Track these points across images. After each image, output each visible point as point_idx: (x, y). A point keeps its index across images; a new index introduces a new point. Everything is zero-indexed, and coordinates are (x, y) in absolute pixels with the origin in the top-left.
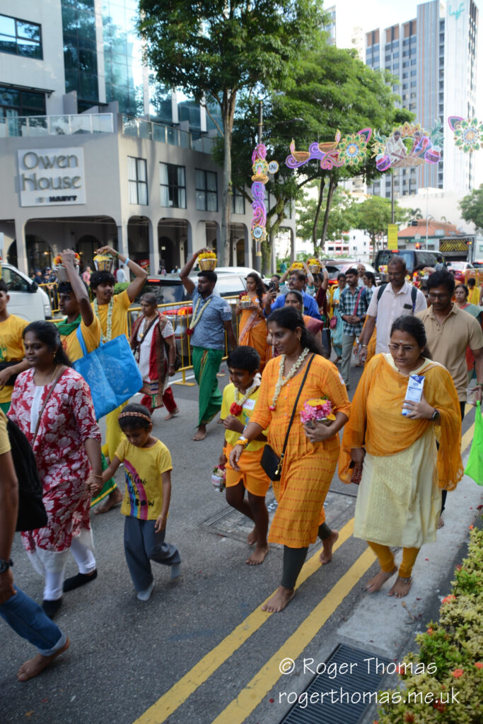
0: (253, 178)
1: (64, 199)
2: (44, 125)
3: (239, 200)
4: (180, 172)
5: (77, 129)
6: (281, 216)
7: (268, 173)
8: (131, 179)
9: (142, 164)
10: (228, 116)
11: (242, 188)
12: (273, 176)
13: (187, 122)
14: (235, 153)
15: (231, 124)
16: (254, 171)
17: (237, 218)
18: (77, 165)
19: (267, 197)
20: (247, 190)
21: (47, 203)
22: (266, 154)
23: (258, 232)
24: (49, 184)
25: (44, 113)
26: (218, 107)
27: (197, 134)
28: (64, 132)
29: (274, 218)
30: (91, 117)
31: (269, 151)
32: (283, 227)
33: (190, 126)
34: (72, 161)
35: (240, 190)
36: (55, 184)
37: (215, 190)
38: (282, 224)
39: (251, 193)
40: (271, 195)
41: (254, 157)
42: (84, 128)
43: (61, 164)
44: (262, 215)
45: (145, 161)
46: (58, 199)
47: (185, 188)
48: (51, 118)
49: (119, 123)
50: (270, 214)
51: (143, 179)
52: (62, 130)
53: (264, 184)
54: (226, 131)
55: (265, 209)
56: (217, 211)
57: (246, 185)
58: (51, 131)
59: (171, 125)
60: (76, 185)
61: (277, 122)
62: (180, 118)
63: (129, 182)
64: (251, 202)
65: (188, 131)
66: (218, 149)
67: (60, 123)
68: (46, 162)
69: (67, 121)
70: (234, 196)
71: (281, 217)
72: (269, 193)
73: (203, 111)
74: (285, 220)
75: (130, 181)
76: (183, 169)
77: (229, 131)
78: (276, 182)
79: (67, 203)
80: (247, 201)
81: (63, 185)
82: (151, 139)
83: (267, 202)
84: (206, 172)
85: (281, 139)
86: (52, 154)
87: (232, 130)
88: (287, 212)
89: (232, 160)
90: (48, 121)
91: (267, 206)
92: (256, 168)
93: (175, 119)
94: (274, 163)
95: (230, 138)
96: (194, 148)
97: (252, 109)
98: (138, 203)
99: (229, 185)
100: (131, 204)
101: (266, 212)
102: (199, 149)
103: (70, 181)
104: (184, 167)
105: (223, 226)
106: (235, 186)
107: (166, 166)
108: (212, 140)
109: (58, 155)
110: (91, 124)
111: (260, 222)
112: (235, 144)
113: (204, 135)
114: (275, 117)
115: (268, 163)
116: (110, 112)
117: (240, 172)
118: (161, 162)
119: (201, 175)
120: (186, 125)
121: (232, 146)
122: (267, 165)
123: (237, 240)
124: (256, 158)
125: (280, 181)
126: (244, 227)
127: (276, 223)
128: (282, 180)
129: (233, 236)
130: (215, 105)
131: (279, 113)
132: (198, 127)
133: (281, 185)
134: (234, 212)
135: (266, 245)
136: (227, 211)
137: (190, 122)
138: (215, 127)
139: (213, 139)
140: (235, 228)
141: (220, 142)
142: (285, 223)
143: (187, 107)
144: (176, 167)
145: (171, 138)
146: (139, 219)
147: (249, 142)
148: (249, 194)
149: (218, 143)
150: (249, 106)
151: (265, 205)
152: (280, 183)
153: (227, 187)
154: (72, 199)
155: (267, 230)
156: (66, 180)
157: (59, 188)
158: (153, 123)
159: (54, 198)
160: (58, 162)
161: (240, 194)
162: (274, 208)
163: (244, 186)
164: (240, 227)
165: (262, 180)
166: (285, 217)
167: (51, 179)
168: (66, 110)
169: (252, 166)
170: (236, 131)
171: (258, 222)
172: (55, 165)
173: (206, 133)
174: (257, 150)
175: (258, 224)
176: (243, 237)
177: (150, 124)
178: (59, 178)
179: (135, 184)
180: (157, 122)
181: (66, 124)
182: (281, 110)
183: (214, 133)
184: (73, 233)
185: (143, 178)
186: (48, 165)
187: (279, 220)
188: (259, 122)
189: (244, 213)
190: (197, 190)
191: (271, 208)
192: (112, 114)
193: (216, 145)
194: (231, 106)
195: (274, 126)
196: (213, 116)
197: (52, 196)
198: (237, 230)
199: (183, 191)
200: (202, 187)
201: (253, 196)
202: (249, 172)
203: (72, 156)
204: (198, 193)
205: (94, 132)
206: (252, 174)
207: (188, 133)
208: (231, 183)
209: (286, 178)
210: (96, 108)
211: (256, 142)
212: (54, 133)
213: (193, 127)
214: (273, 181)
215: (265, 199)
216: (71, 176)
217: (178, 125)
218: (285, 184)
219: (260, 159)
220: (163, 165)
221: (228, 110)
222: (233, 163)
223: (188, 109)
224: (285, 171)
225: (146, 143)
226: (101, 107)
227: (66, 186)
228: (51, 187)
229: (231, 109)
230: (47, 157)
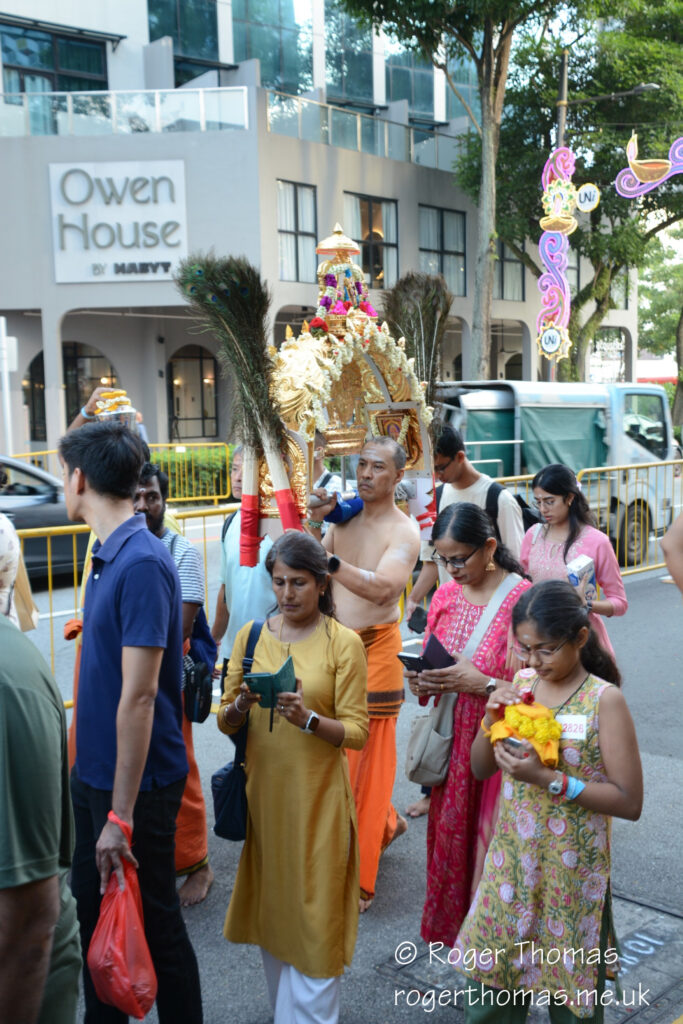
0: (543, 222)
1: (144, 268)
2: (105, 111)
3: (512, 271)
4: (387, 211)
5: (172, 120)
6: (604, 304)
7: (578, 209)
8: (284, 228)
9: (306, 196)
10: (492, 88)
11: (519, 245)
12: (588, 219)
13: (404, 103)
14: (505, 167)
15: (500, 104)
16: (545, 207)
17: (505, 312)
18: (172, 199)
19: (574, 264)
20: (530, 247)
21: (109, 275)
22: (572, 170)
23: (552, 340)
24: (115, 236)
25: (103, 85)
26: (472, 66)
27: (425, 128)
28: (148, 124)
29: (590, 307)
30: (201, 95)
31: (579, 163)
32: (608, 327)
33: (411, 111)
34: (163, 189)
35: (515, 249)
36: (128, 239)
37: (461, 250)
38: (606, 322)
39: (538, 253)
40: (582, 258)
41: (546, 176)
42: (187, 116)
43: (141, 196)
44: (561, 304)
45: (314, 188)
46: (132, 269)
47: (395, 246)
48: (118, 95)
49: (259, 106)
50: (577, 303)
51: (309, 228)
52: (142, 121)
53: (566, 235)
54: (487, 121)
55: (568, 289)
56: (465, 295)
57: (528, 237)
58: (119, 123)
59: (371, 110)
60: (172, 240)
61: (602, 95)
62: (390, 94)
63: (279, 235)
64: (538, 274)
65: (406, 122)
66: (470, 160)
67: (137, 106)
68: (108, 191)
69: (151, 101)
70: (502, 260)
71: (604, 307)
72: (579, 254)
73: (439, 78)
74: (611, 312)
75: (281, 231)
76: (393, 205)
77: (494, 121)
78: (594, 230)
79: (149, 276)
80: (528, 272)
81: (142, 237)
82: (327, 143)
83: (573, 273)
84: (441, 211)
85: (610, 134)
86: (120, 172)
87: (500, 119)
88: (617, 295)
89: (497, 185)
90: (112, 101)
91: (574, 283)
92: (550, 199)
93: (379, 97)
94: (591, 188)
95: (495, 135)
96: (418, 159)
97: (545, 68)
98: (297, 280)
99: (491, 240)
100: (282, 280)
101: (568, 298)
102: (428, 162)
103: (157, 231)
104: (395, 201)
105: (474, 327)
106: (505, 240)
107: (358, 200)
108: (457, 142)
109: (132, 178)
110: (202, 110)
111: (557, 318)
112: (506, 149)
113: (442, 130)
114: (598, 84)
115: (577, 189)
116: (242, 85)
117: (516, 210)
118: (346, 192)
119: (430, 219)
120: (401, 110)
121: (499, 154)
122: (576, 194)
123: (507, 357)
124: (552, 179)
125: (604, 227)
126: (522, 328)
127: (591, 319)
128: (607, 226)
129: (499, 348)
130: (466, 62)
131: (605, 74)
132: (429, 114)
133: (607, 236)
134: (502, 298)
135: (568, 366)
136: (484, 296)
137: (410, 103)
138: (465, 111)
139: (459, 138)
140: (502, 331)
141: (473, 145)
142: (612, 319)
143: (405, 68)
144: (379, 200)
145: (370, 138)
146: (300, 311)
147: (536, 142)
148: (533, 258)
149: (469, 145)
150: (540, 63)
151: (569, 280)
152: (604, 231)
153: (485, 245)
154: (160, 269)
155: (571, 336)
156: (150, 229)
157: (135, 245)
158: (331, 107)
159: (123, 265)
160: (134, 193)
161: (514, 257)
162: (589, 286)
163: (523, 241)
164: (514, 330)
165: (563, 226)
166: (613, 306)
167: (119, 226)
168: (150, 82)
169: (541, 196)
170: (507, 120)
171: (552, 319)
172: (128, 199)
173: (445, 125)
174: (554, 160)
175: (551, 322)
176: (520, 351)
177: (326, 108)
178: (136, 225)
179: (291, 239)
180: (341, 105)
181: (149, 106)
182: (610, 68)
183: (461, 125)
184: (161, 340)
185: (307, 225)
186: (112, 197)
187: (600, 312)
188: (560, 97)
189: (524, 299)
190: (421, 250)
191: (583, 286)
192: (245, 88)
193: (465, 151)
194: (499, 64)
195: (594, 103)
196: (459, 86)
197: (120, 262)
198: (505, 334)
199: (392, 252)
200: (434, 245)
201: (544, 262)
202: (533, 209)
203: (163, 179)
204: (423, 256)
205: (208, 124)
206: (542, 214)
207: (406, 127)
208: (496, 236)
209: (617, 222)
210: (212, 75)
211: (553, 140)
212: (126, 129)
213: (418, 112)
214: (589, 228)
215: (569, 268)
216: (160, 222)
217: (384, 108)
218: (615, 234)
219: (559, 179)
220: (353, 197)
221: (493, 76)
222: (499, 192)
223: (407, 74)
224: (614, 204)
225: (318, 152)
226: (222, 73)
227: (150, 241)
228: (117, 244)
229: (499, 72)
230: (110, 181)
